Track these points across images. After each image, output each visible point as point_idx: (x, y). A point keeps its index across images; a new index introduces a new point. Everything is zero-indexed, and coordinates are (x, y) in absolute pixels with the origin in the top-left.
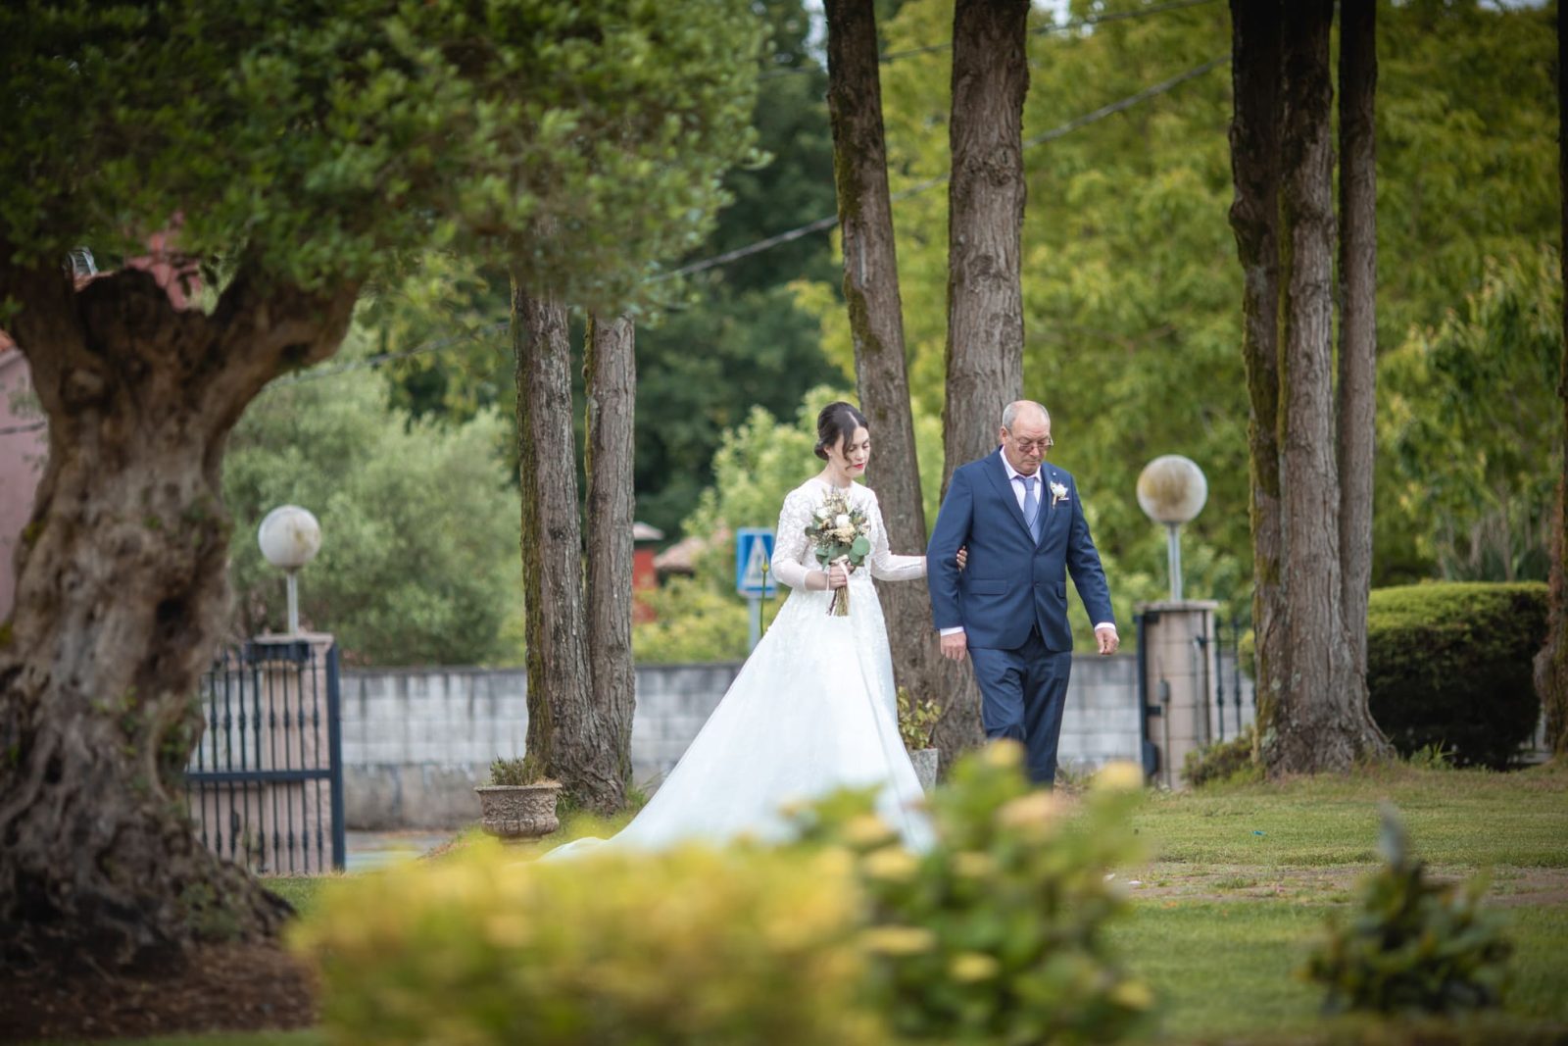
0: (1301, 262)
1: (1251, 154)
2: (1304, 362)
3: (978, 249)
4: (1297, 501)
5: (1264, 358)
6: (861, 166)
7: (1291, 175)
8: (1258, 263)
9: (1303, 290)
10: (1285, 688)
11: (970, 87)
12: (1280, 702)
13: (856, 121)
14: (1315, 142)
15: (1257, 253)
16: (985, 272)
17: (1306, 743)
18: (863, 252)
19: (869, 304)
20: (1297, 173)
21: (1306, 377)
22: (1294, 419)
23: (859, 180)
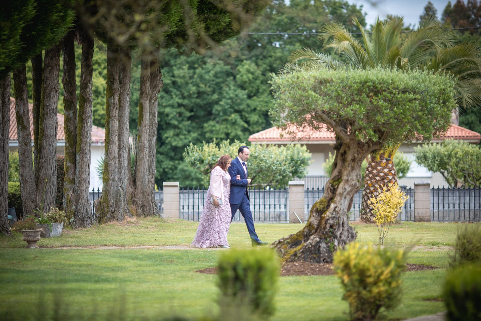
0: (86, 111)
1: (70, 85)
2: (86, 134)
3: (51, 107)
4: (83, 165)
5: (72, 132)
6: (23, 86)
7: (84, 91)
8: (71, 110)
9: (87, 117)
10: (76, 208)
11: (50, 70)
12: (75, 211)
13: (22, 76)
14: (90, 83)
15: (71, 108)
16: (53, 112)
17: (82, 221)
18: (22, 106)
19: (24, 118)
20: (86, 90)
21: (86, 137)
22: (83, 147)
23: (23, 89)
